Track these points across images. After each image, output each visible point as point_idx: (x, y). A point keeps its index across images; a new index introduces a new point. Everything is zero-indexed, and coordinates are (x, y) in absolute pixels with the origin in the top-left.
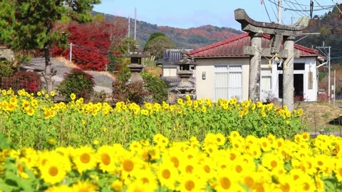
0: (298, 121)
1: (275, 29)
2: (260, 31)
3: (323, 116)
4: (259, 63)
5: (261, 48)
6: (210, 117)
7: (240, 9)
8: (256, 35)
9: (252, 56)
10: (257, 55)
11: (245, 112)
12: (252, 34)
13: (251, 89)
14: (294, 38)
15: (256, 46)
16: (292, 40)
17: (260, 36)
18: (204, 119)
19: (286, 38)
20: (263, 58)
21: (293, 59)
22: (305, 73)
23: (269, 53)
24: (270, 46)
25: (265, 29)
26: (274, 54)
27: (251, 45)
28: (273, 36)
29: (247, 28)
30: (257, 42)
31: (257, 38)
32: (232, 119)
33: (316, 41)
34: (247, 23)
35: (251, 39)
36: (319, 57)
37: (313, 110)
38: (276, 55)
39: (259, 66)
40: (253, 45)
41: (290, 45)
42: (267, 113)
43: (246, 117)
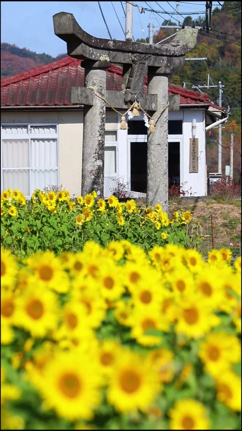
0: (183, 232)
1: (133, 52)
2: (104, 57)
3: (225, 225)
4: (102, 119)
5: (104, 92)
6: (24, 226)
7: (63, 14)
8: (96, 64)
9: (88, 107)
10: (98, 105)
11: (87, 215)
12: (89, 64)
13: (87, 173)
14: (168, 71)
15: (95, 88)
16: (165, 74)
17: (105, 67)
18: (12, 228)
19: (153, 72)
20: (109, 109)
21: (166, 114)
22: (184, 140)
23: (122, 101)
24: (123, 86)
25: (114, 53)
26: (131, 102)
27: (85, 86)
28: (127, 67)
29: (79, 50)
30: (98, 77)
31: (98, 71)
32: (64, 228)
33: (189, 72)
34: (79, 42)
35: (87, 72)
36: (211, 109)
37: (206, 214)
38: (136, 104)
39: (102, 127)
40: (90, 86)
41: (161, 86)
42: (127, 218)
43: (89, 226)
